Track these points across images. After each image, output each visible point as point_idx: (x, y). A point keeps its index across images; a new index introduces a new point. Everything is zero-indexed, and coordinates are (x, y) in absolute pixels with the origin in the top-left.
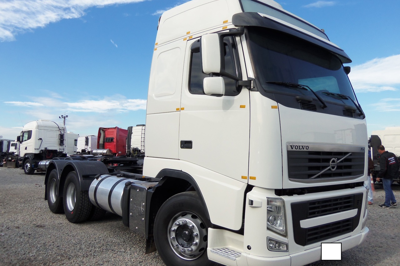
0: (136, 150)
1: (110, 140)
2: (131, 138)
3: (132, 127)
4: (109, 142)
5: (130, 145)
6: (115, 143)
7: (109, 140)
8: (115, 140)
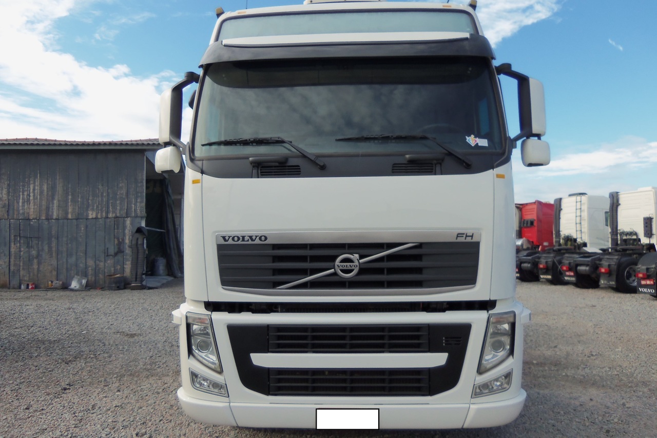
0: (568, 239)
1: (529, 224)
2: (560, 218)
3: (561, 199)
4: (527, 227)
5: (559, 231)
6: (536, 228)
7: (527, 223)
8: (535, 224)
